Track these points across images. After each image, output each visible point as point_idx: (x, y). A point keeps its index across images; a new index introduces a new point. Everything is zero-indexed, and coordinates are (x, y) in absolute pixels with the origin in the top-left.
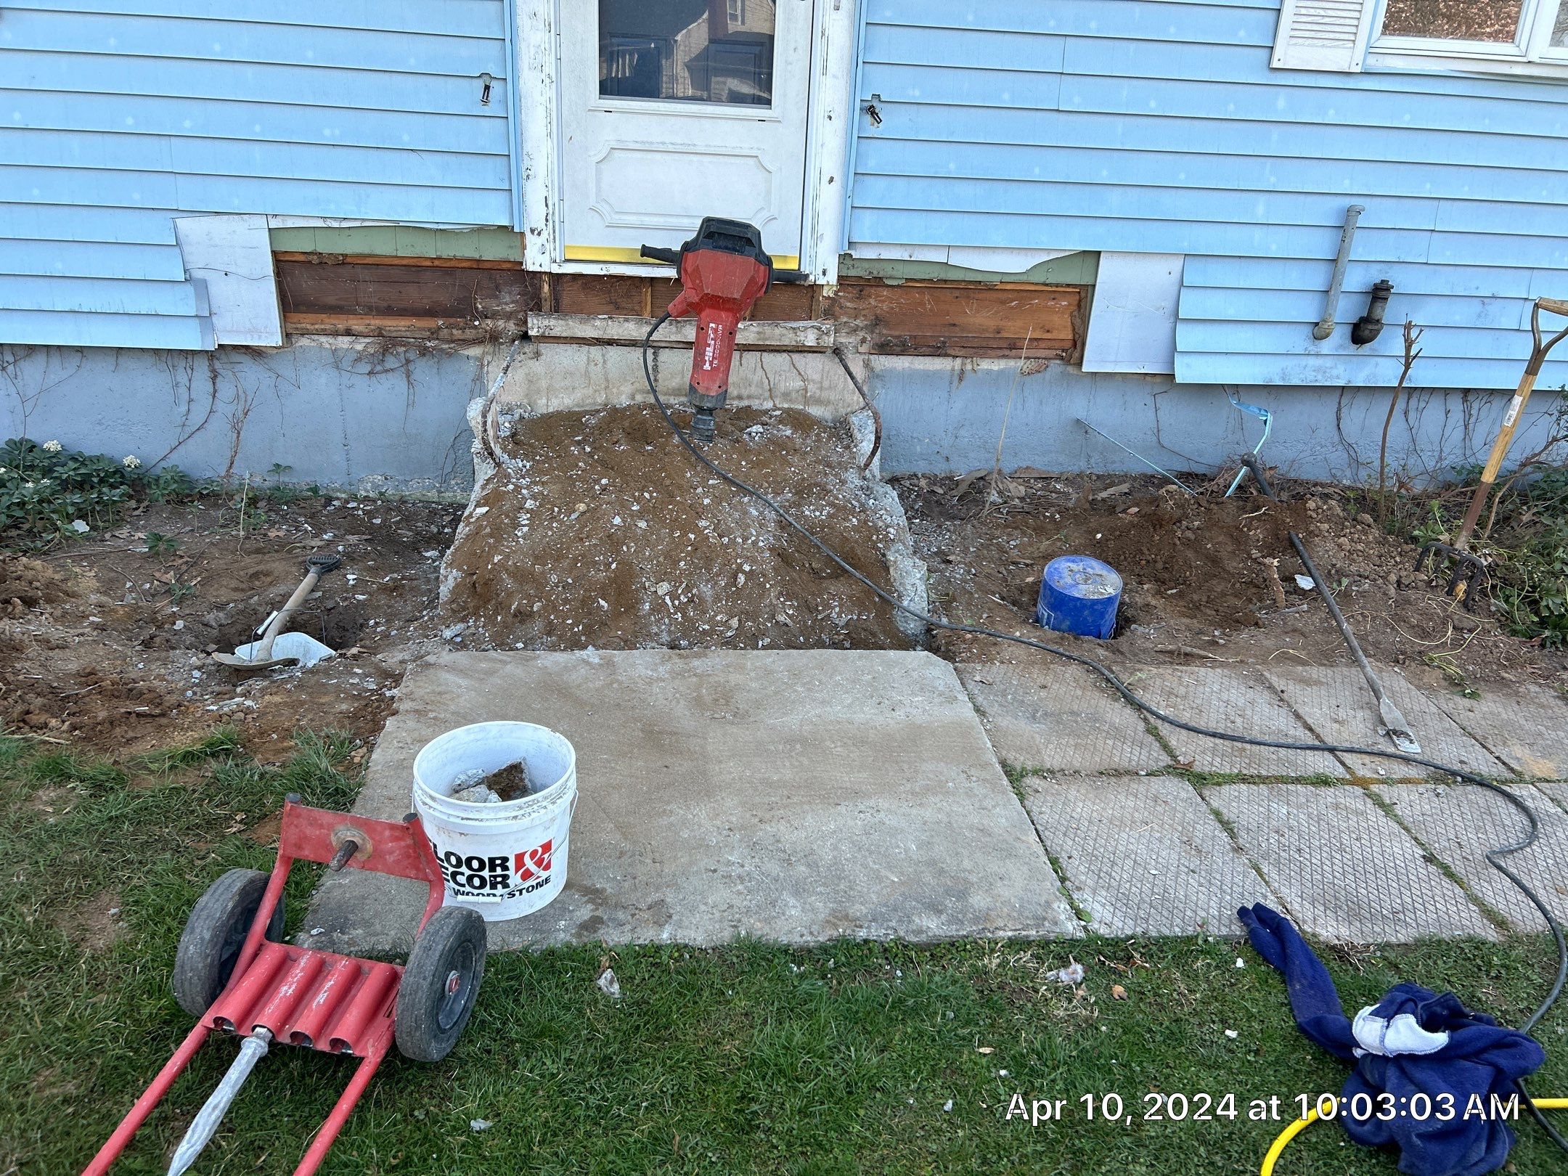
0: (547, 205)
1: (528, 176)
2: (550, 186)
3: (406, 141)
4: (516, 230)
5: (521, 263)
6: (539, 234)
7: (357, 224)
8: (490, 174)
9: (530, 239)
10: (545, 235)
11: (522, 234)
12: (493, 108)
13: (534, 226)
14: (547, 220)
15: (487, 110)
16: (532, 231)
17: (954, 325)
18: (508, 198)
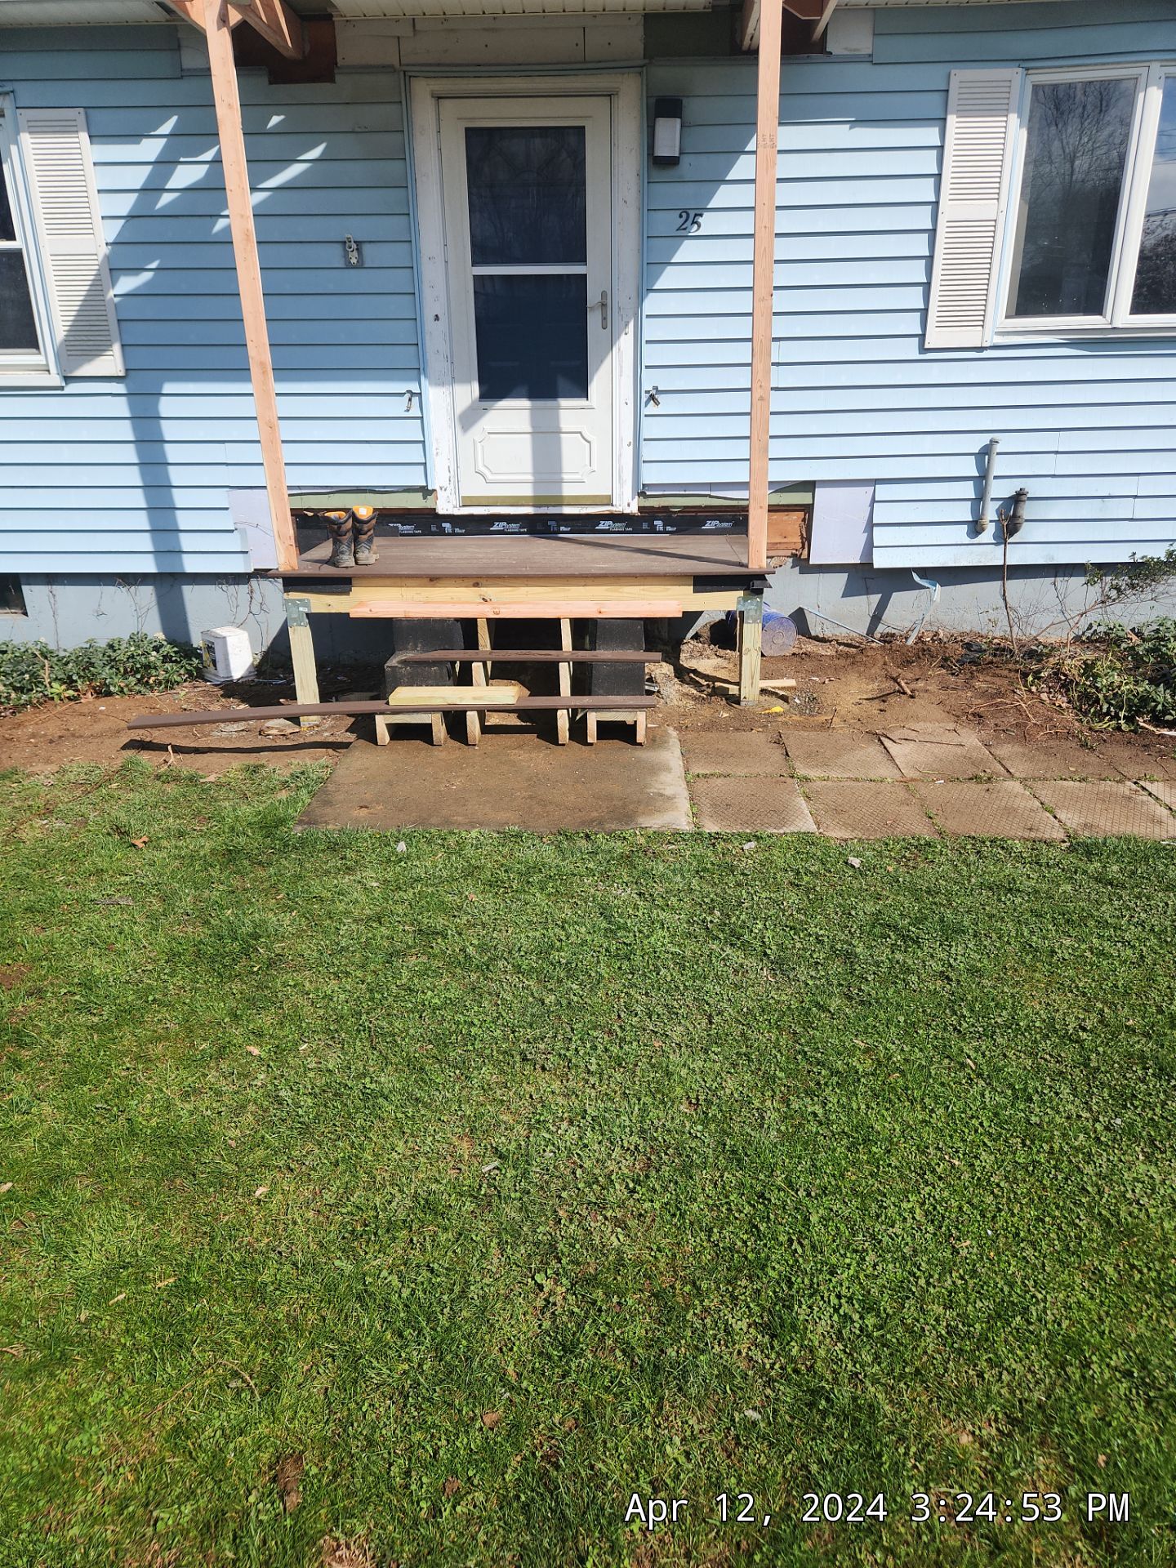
0: (449, 472)
1: (436, 453)
2: (451, 460)
4: (430, 488)
5: (435, 510)
6: (445, 490)
8: (413, 453)
9: (440, 493)
10: (448, 491)
11: (434, 491)
12: (415, 412)
13: (441, 484)
14: (449, 480)
15: (410, 414)
16: (441, 488)
18: (424, 469)
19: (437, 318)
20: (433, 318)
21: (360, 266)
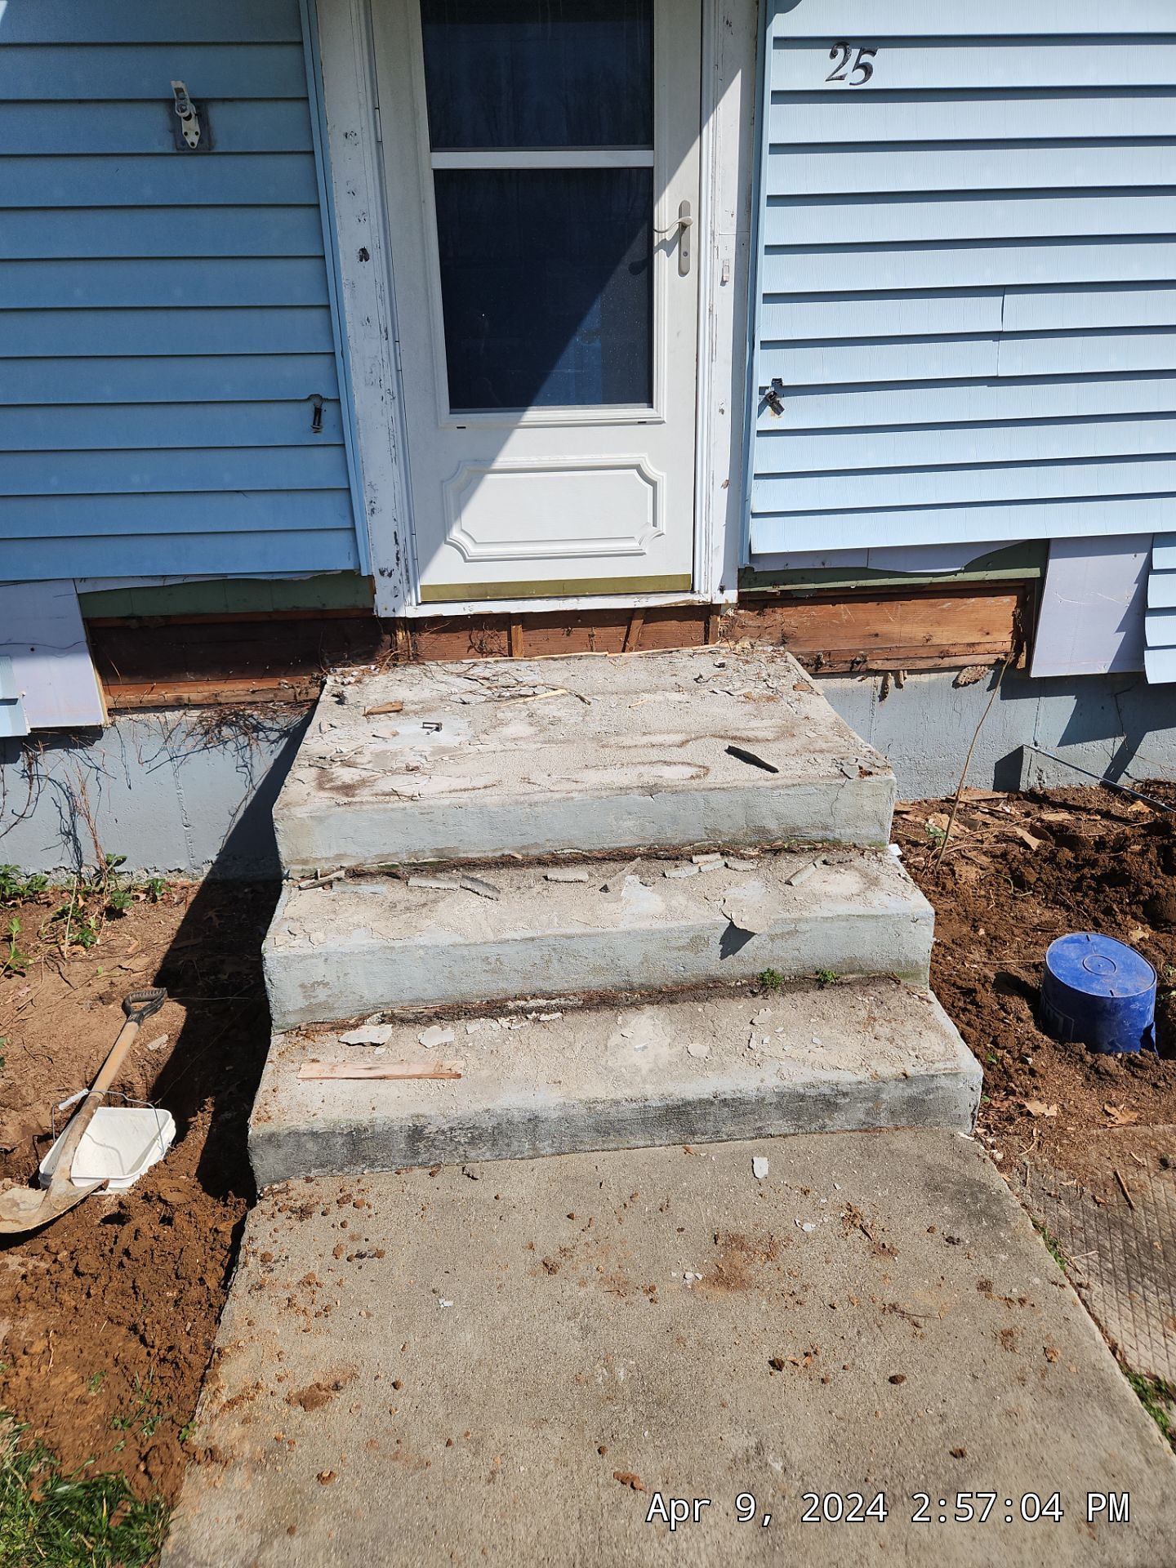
0: (397, 543)
1: (373, 510)
2: (399, 521)
3: (228, 481)
4: (364, 573)
5: (373, 609)
6: (390, 575)
7: (179, 581)
8: (329, 511)
9: (380, 582)
10: (396, 575)
11: (371, 577)
12: (327, 434)
13: (383, 566)
14: (398, 559)
15: (320, 438)
16: (382, 573)
17: (877, 635)
18: (351, 538)
19: (364, 255)
20: (356, 255)
21: (206, 147)
